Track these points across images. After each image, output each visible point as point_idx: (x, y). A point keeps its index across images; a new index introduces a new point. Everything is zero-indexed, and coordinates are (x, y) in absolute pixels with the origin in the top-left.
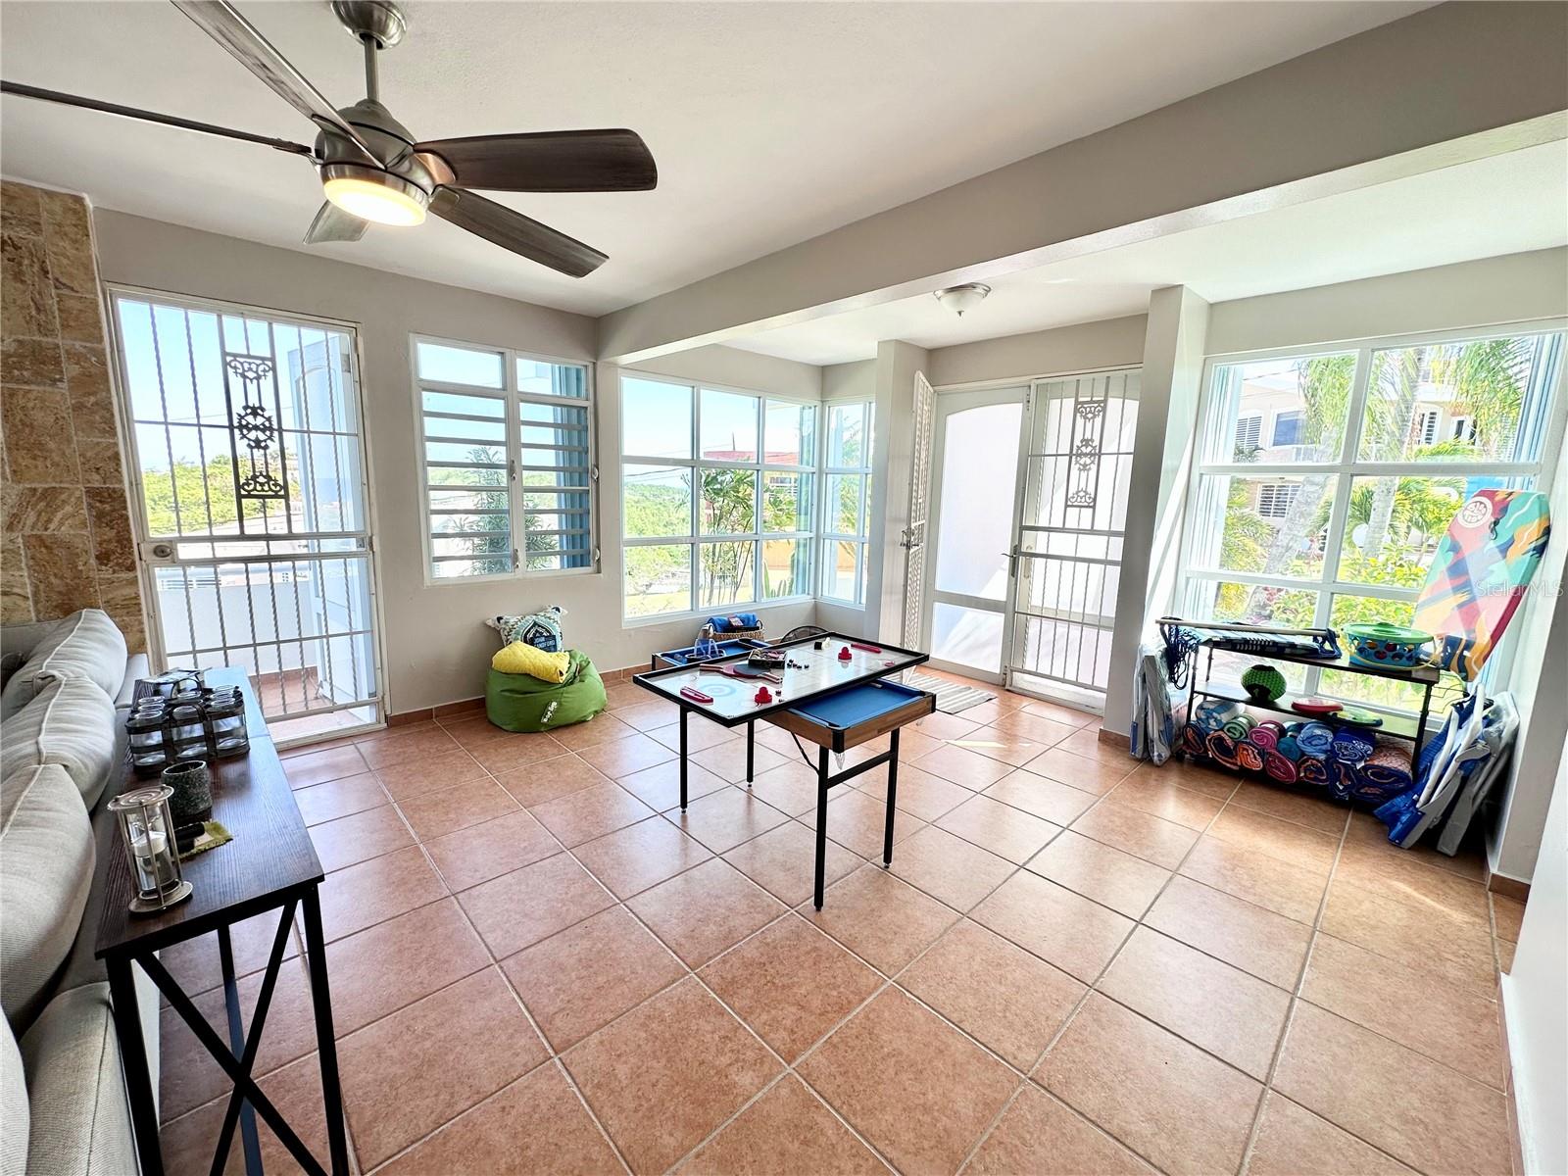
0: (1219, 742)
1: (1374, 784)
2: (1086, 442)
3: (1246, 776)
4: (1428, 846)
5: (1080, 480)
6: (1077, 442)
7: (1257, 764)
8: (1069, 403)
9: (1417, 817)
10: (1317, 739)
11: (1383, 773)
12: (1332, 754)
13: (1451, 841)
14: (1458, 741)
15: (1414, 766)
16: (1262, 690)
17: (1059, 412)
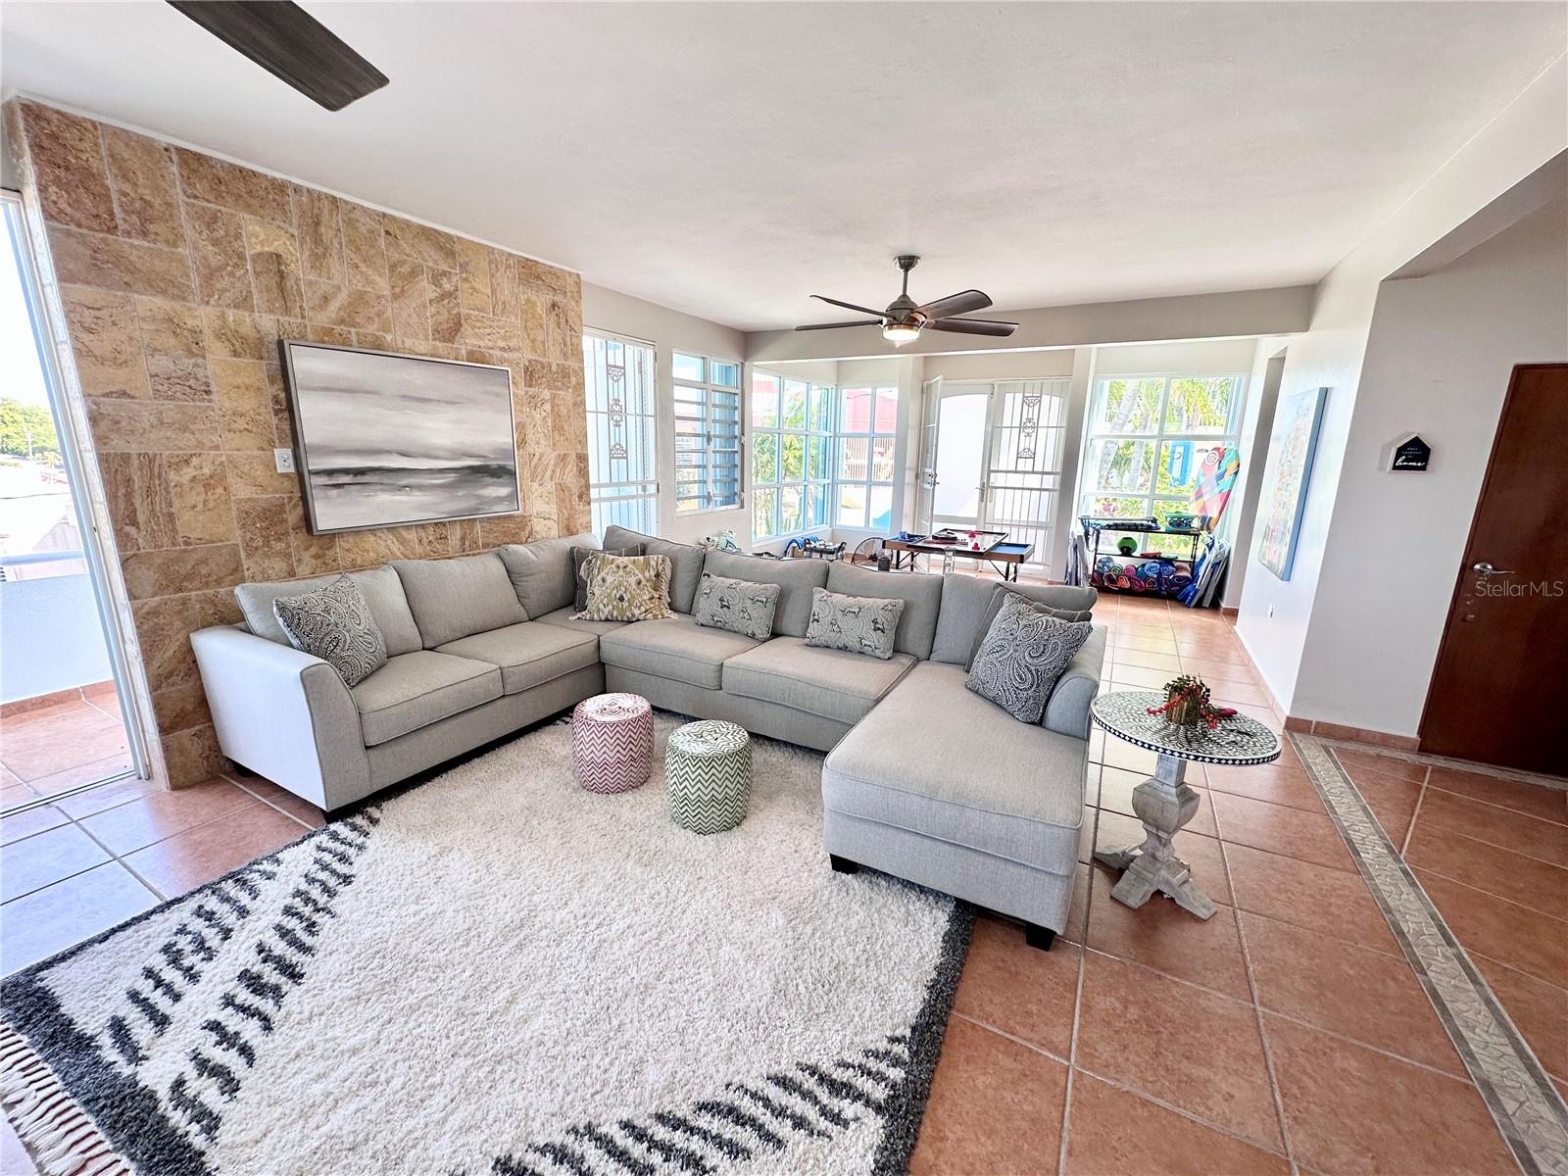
0: (1109, 577)
1: (1176, 585)
2: (1029, 420)
3: (1124, 593)
4: (1199, 606)
5: (1025, 443)
6: (1024, 420)
7: (1127, 585)
8: (1019, 397)
9: (1196, 592)
10: (1152, 569)
11: (1180, 578)
12: (1160, 574)
13: (1207, 603)
14: (1211, 557)
15: (1192, 574)
16: (1126, 550)
17: (1012, 403)
